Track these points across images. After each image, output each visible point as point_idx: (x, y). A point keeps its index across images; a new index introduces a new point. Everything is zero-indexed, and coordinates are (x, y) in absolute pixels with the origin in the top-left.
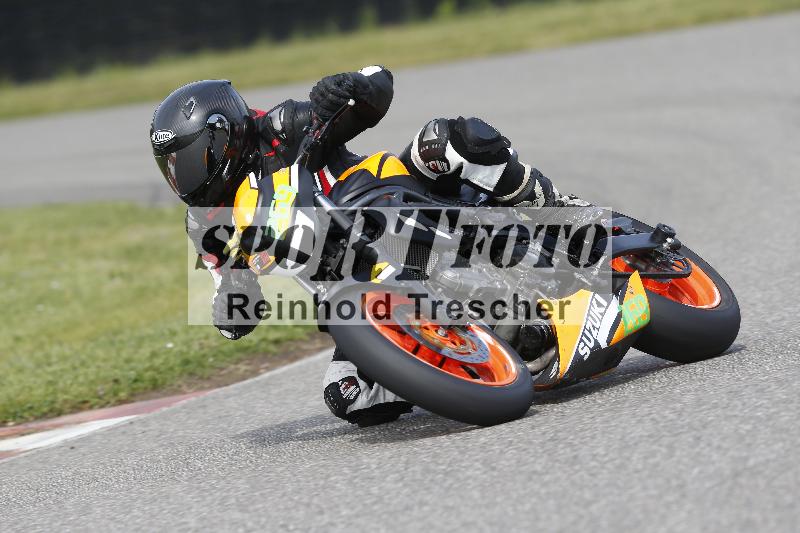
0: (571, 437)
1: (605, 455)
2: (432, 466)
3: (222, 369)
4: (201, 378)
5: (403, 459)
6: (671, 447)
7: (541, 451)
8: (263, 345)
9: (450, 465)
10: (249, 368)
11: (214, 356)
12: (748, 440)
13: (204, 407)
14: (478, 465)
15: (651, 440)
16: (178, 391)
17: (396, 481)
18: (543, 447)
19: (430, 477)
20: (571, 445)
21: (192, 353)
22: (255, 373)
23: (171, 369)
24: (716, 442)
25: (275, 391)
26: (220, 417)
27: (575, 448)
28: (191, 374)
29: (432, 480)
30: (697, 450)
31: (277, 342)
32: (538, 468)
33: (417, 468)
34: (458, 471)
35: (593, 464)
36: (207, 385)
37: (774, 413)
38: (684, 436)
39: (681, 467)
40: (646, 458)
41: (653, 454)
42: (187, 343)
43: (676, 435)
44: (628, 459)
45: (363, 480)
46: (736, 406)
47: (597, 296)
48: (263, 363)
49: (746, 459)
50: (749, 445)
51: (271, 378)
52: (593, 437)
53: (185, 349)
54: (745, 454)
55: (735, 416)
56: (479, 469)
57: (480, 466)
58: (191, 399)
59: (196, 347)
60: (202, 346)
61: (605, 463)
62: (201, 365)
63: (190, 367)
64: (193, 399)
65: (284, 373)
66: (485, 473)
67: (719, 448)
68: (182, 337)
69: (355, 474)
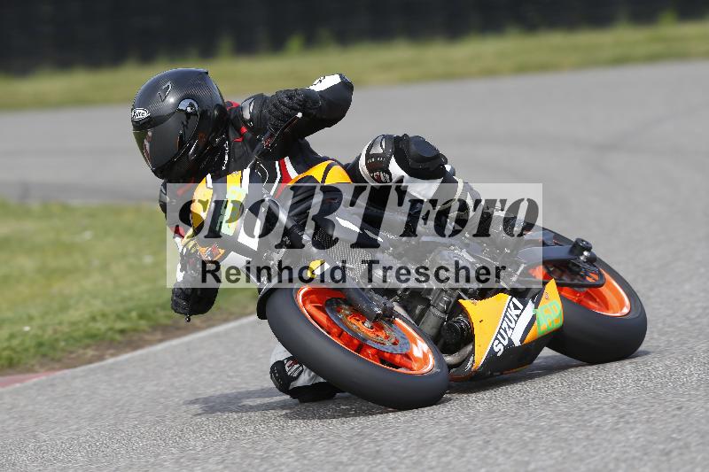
0: (376, 434)
1: (404, 452)
2: (251, 452)
3: (71, 352)
4: (53, 359)
5: (226, 443)
6: (462, 449)
7: (348, 444)
8: (110, 333)
9: (266, 452)
10: (96, 353)
11: (66, 340)
12: (531, 446)
13: (52, 385)
14: (291, 453)
15: (446, 441)
16: (30, 370)
17: (217, 464)
18: (350, 441)
19: (248, 461)
20: (374, 441)
21: (46, 337)
22: (101, 358)
23: (26, 350)
24: (502, 446)
25: (117, 376)
26: (67, 396)
27: (379, 444)
28: (44, 356)
29: (250, 465)
30: (485, 452)
31: (122, 332)
32: (345, 459)
33: (238, 453)
34: (273, 457)
35: (393, 459)
36: (57, 366)
37: (556, 423)
38: (474, 439)
39: (470, 467)
40: (440, 457)
41: (446, 454)
42: (42, 328)
43: (468, 438)
44: (424, 456)
45: (189, 460)
46: (522, 415)
47: (514, 299)
48: (108, 349)
49: (528, 463)
50: (531, 451)
51: (113, 364)
52: (395, 435)
53: (40, 333)
54: (527, 459)
55: (520, 424)
56: (292, 457)
57: (293, 455)
58: (41, 378)
59: (50, 331)
60: (55, 332)
61: (404, 458)
62: (53, 347)
63: (44, 350)
64: (44, 378)
65: (127, 360)
66: (297, 461)
67: (505, 451)
68: (38, 322)
69: (182, 455)
